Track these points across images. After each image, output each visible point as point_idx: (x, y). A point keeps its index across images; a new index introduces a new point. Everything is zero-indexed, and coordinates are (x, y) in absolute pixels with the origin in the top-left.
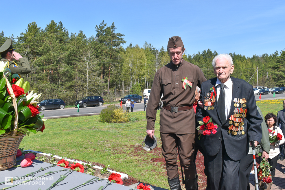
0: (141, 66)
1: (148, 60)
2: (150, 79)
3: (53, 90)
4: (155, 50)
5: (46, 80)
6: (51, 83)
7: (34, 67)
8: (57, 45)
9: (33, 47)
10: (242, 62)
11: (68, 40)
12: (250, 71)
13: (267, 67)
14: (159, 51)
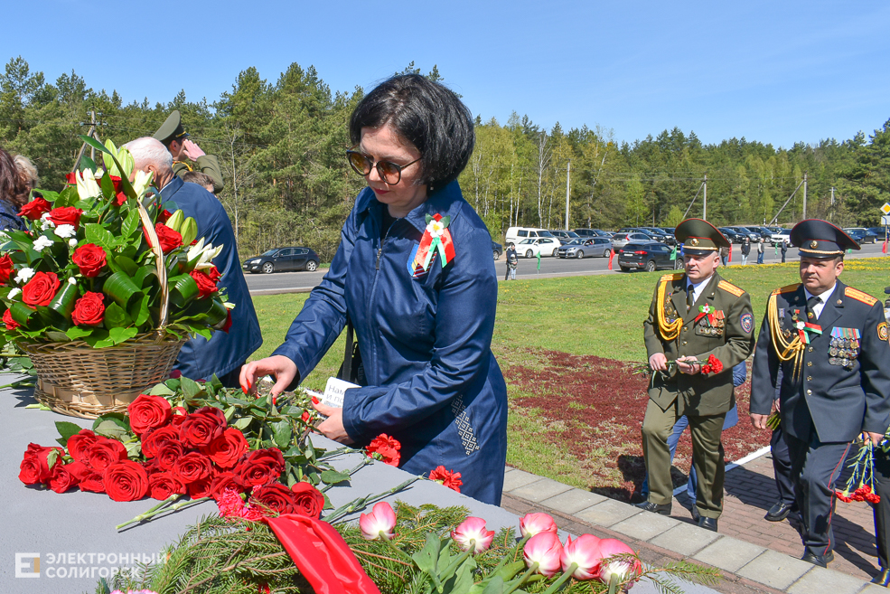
0: (503, 172)
1: (519, 155)
2: (523, 202)
3: (293, 227)
4: (540, 130)
5: (278, 203)
6: (288, 210)
7: (251, 172)
8: (302, 122)
9: (248, 126)
10: (764, 160)
11: (330, 109)
12: (786, 183)
13: (832, 174)
14: (549, 133)
